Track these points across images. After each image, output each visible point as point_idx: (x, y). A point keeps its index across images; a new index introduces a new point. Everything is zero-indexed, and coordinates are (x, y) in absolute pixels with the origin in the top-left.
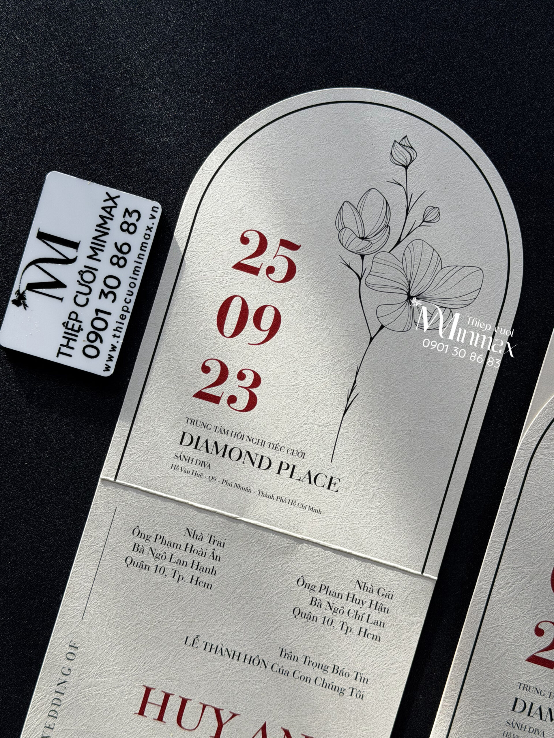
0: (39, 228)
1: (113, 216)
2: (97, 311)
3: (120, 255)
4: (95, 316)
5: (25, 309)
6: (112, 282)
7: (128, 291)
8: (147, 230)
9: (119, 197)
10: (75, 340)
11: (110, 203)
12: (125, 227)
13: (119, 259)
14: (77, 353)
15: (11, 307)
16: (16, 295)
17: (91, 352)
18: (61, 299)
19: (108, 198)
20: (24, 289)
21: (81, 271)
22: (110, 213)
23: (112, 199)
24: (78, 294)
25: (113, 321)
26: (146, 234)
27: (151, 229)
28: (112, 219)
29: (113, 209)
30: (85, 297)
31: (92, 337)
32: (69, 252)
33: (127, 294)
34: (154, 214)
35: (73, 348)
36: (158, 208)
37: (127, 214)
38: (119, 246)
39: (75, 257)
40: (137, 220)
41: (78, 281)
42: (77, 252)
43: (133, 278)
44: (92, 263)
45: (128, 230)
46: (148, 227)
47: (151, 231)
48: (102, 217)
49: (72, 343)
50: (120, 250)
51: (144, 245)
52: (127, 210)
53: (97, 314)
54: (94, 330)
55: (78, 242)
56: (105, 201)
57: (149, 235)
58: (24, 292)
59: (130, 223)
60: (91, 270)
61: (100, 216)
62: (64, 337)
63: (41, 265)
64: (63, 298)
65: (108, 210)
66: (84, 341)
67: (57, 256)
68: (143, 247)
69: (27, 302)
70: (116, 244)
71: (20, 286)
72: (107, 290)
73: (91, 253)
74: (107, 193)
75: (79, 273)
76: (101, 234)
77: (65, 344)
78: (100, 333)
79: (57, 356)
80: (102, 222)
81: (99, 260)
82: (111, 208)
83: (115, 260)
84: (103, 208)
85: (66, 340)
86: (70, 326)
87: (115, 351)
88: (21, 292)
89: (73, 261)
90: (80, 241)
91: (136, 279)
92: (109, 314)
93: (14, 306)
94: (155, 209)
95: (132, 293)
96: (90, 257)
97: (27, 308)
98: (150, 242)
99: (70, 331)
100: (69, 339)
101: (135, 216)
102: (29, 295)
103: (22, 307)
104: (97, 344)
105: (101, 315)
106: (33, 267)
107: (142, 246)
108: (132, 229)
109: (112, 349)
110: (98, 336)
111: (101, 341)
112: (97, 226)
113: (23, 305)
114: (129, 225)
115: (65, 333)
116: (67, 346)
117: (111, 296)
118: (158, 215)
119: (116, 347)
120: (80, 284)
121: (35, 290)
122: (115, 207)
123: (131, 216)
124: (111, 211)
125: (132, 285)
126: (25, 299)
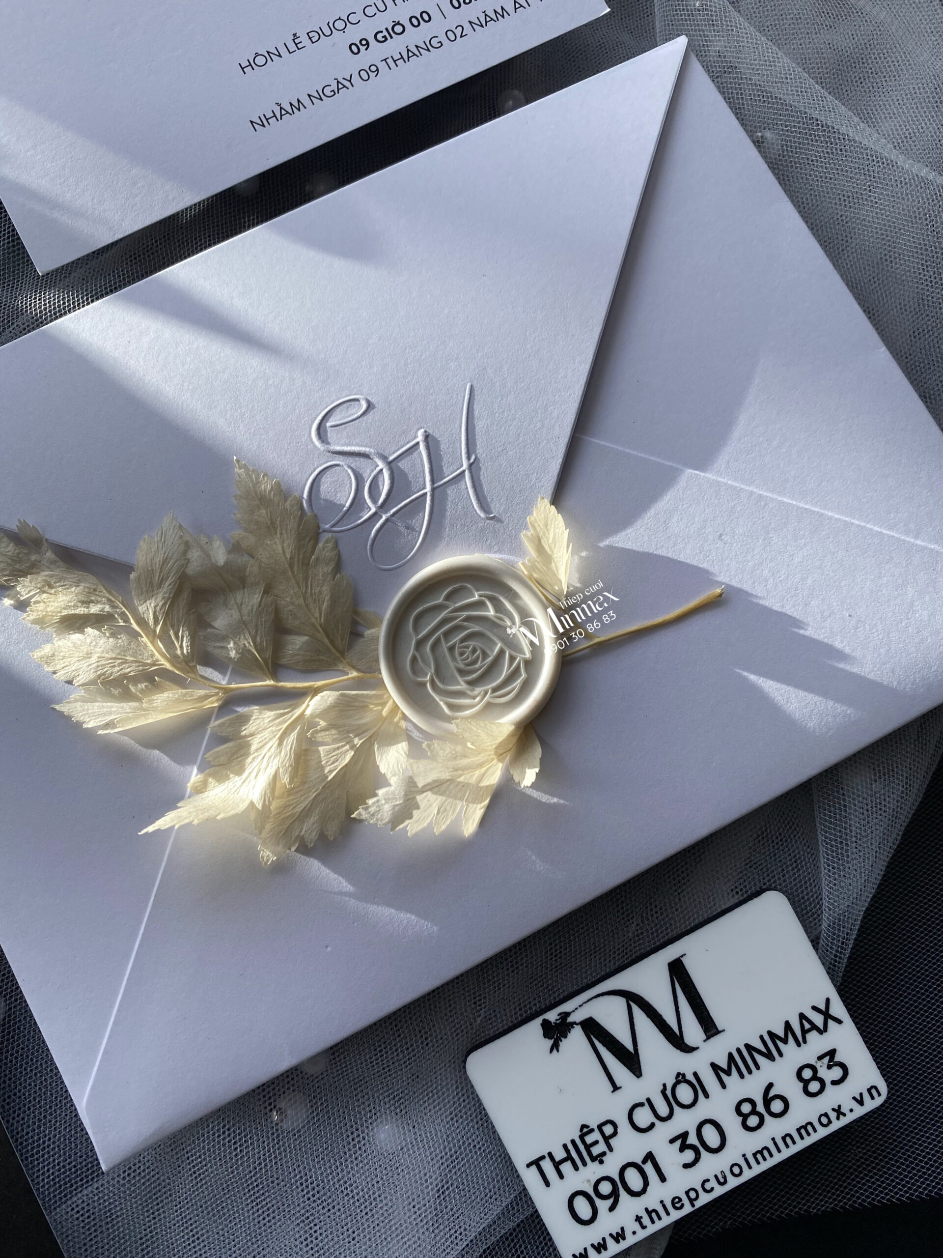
0: (685, 955)
1: (805, 1042)
2: (650, 1157)
3: (760, 1108)
4: (639, 1161)
5: (551, 1051)
6: (711, 1136)
7: (722, 1172)
8: (833, 1110)
9: (839, 1022)
10: (576, 1168)
11: (818, 1020)
12: (807, 1074)
13: (754, 1112)
14: (561, 1190)
15: (534, 1028)
16: (558, 1018)
17: (583, 1208)
18: (615, 1088)
19: (822, 1007)
20: (577, 1022)
21: (684, 1075)
22: (804, 1032)
23: (827, 1015)
24: (646, 1104)
25: (657, 1193)
26: (826, 1115)
27: (841, 1117)
28: (799, 1045)
29: (814, 1033)
30: (652, 1119)
31: (605, 1188)
32: (693, 1032)
33: (716, 1176)
34: (866, 1097)
35: (561, 1176)
36: (879, 1095)
37: (826, 1060)
38: (772, 1093)
39: (695, 1046)
40: (834, 1083)
41: (664, 1085)
42: (704, 1041)
43: (746, 1160)
44: (709, 1079)
45: (806, 1083)
46: (839, 1106)
47: (838, 1118)
48: (788, 1026)
49: (566, 1167)
50: (767, 1102)
51: (809, 1128)
52: (832, 1053)
53: (644, 1161)
54: (617, 1179)
55: (720, 1029)
56: (815, 1008)
57: (830, 1122)
58: (572, 1024)
59: (819, 1075)
60: (699, 1088)
61: (787, 1024)
62: (565, 1146)
63: (636, 1010)
64: (620, 1087)
65: (807, 1026)
66: (589, 1181)
67: (670, 1019)
68: (804, 1129)
69: (564, 1044)
70: (770, 1086)
71: (576, 1009)
72: (692, 1139)
73: (724, 1065)
74: (828, 1001)
75: (678, 1074)
76: (763, 1049)
77: (557, 1159)
78: (622, 1192)
79: (528, 1166)
80: (781, 1032)
81: (724, 1086)
82: (814, 1027)
83: (746, 1108)
84: (802, 1016)
85: (564, 1155)
86: (589, 1139)
87: (618, 1242)
88: (570, 1019)
89: (688, 1049)
90: (723, 1031)
91: (750, 1167)
92: (663, 1179)
93: (540, 1031)
94: (874, 1092)
95: (725, 1182)
96: (715, 1067)
97: (555, 1051)
98: (822, 1132)
99: (582, 1147)
100: (569, 1158)
101: (837, 1073)
102: (578, 1034)
103: (550, 1042)
104: (603, 1206)
105: (649, 1168)
106: (621, 1002)
107: (804, 1127)
108: (814, 1087)
109: (615, 1235)
110: (615, 1195)
111: (612, 1209)
112: (770, 1033)
113: (554, 1042)
114: (815, 1077)
115: (573, 1142)
116: (557, 1165)
117: (689, 1155)
118: (870, 1105)
119: (624, 1239)
120: (663, 1092)
121: (592, 1037)
122: (821, 1032)
123: (829, 1067)
124: (809, 1030)
125: (735, 1169)
126: (566, 1037)
